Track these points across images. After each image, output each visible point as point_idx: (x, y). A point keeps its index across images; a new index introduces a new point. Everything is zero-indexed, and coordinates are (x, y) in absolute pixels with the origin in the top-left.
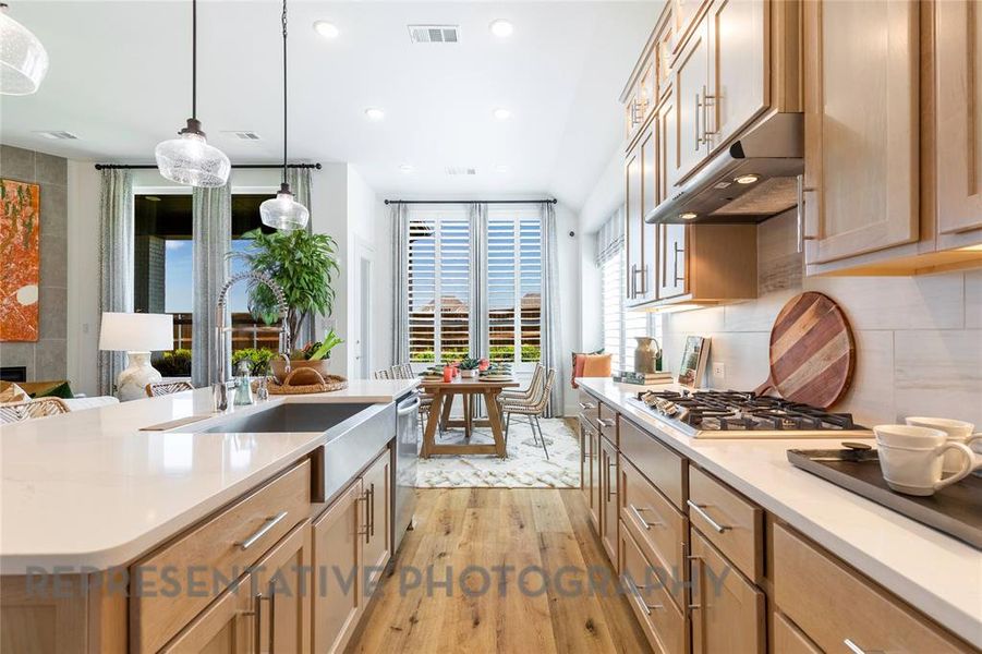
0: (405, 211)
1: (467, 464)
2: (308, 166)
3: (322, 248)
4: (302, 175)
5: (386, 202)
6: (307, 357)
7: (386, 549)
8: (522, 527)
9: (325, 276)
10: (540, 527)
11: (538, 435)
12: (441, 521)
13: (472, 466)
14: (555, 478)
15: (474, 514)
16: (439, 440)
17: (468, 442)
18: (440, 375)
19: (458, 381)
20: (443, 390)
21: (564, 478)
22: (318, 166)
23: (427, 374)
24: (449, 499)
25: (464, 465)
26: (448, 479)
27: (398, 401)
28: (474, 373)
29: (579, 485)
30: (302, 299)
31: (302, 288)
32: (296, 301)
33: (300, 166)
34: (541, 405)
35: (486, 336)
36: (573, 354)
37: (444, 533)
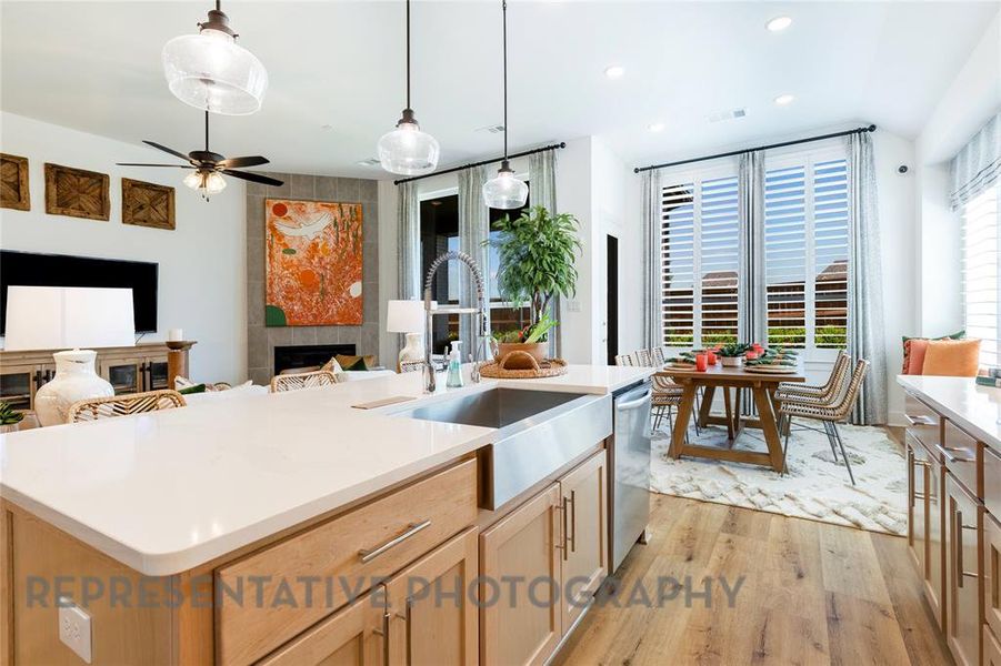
0: (657, 177)
1: (728, 473)
2: (552, 148)
3: (566, 228)
4: (548, 158)
5: (636, 171)
6: (523, 340)
7: (601, 566)
8: (800, 576)
9: (567, 256)
10: (831, 583)
11: (838, 448)
12: (682, 541)
13: (735, 478)
14: (864, 513)
15: (729, 541)
16: (694, 438)
17: (731, 445)
18: (692, 362)
19: (717, 370)
20: (696, 381)
21: (881, 517)
22: (563, 145)
23: (675, 360)
24: (697, 516)
25: (724, 475)
26: (699, 489)
27: (616, 394)
28: (739, 361)
29: (905, 532)
30: (545, 282)
31: (545, 271)
32: (539, 284)
33: (545, 149)
34: (842, 409)
35: (762, 315)
36: (905, 339)
37: (685, 558)
